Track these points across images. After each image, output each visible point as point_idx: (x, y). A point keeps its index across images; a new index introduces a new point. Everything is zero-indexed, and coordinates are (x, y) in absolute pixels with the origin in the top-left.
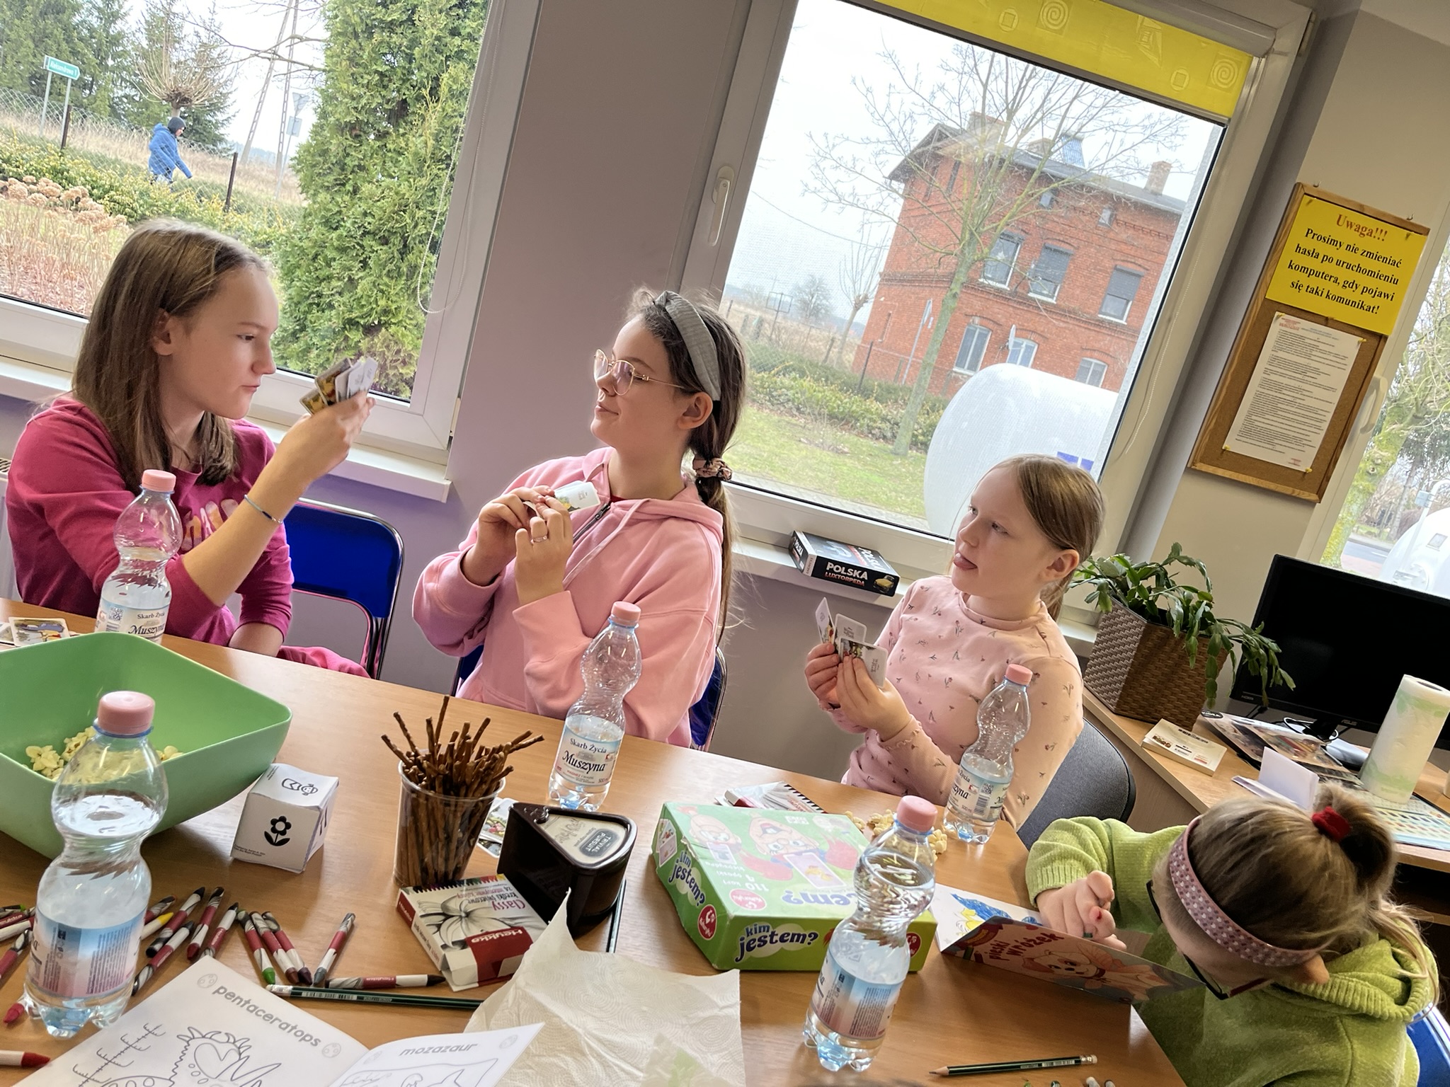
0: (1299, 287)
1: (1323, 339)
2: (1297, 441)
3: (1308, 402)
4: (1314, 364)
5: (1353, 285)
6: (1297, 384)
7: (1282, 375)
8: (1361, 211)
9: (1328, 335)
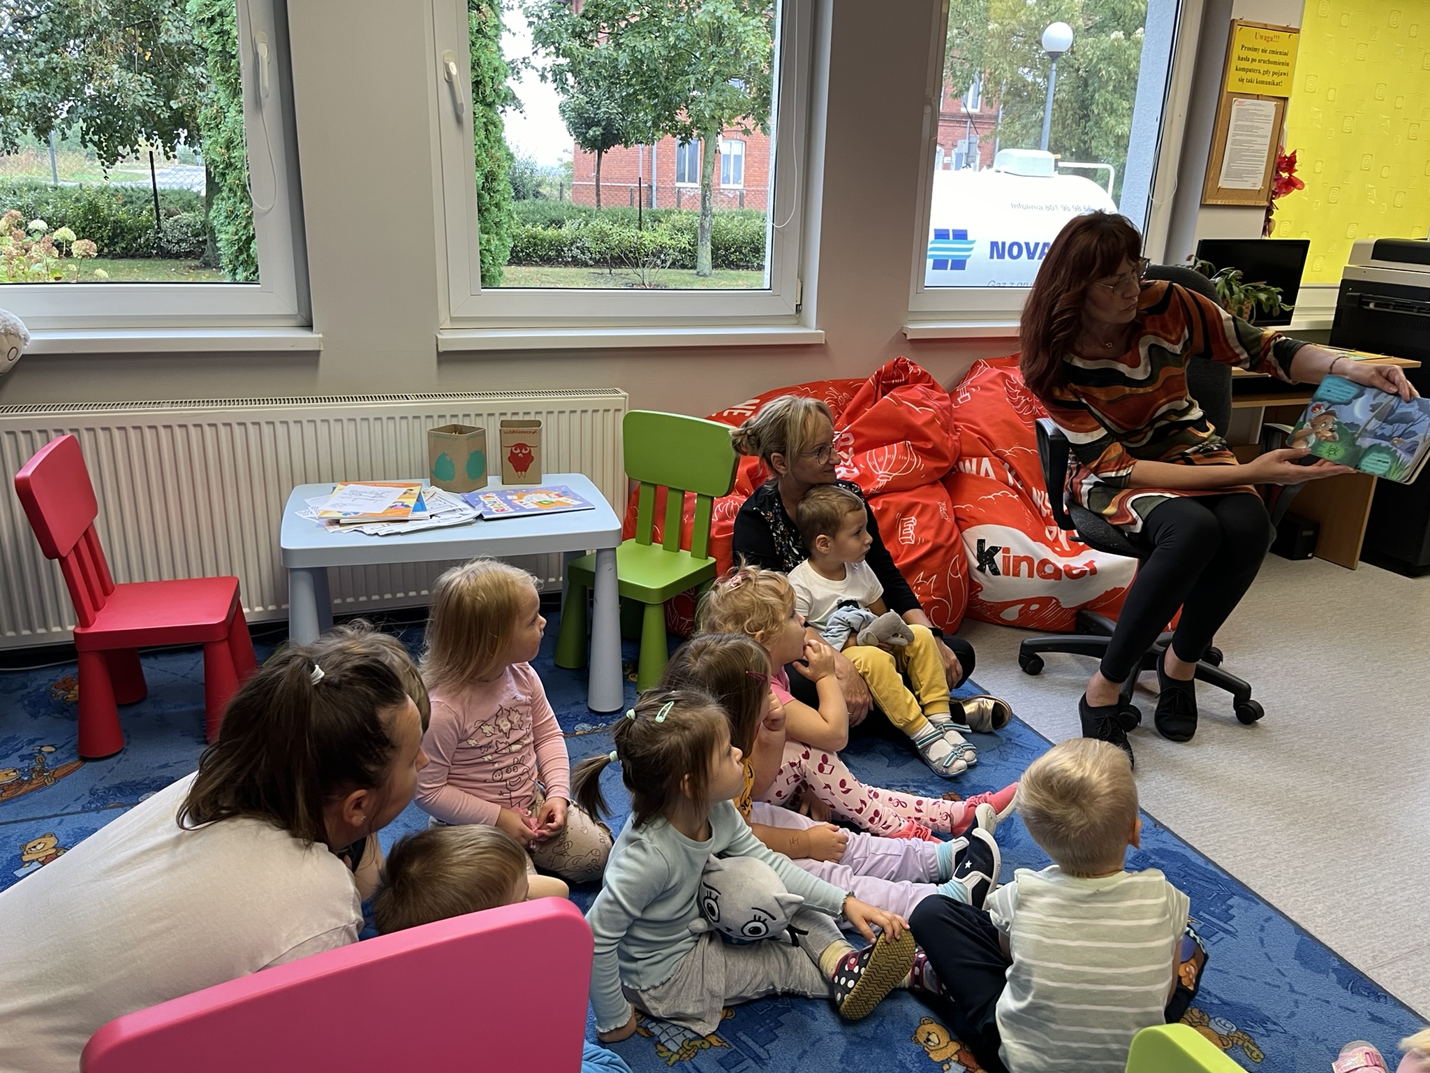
0: (1242, 80)
1: (1258, 108)
2: (1253, 172)
3: (1256, 147)
4: (1256, 124)
5: (1266, 72)
6: (1249, 138)
7: (1241, 135)
8: (1265, 27)
9: (1260, 105)
